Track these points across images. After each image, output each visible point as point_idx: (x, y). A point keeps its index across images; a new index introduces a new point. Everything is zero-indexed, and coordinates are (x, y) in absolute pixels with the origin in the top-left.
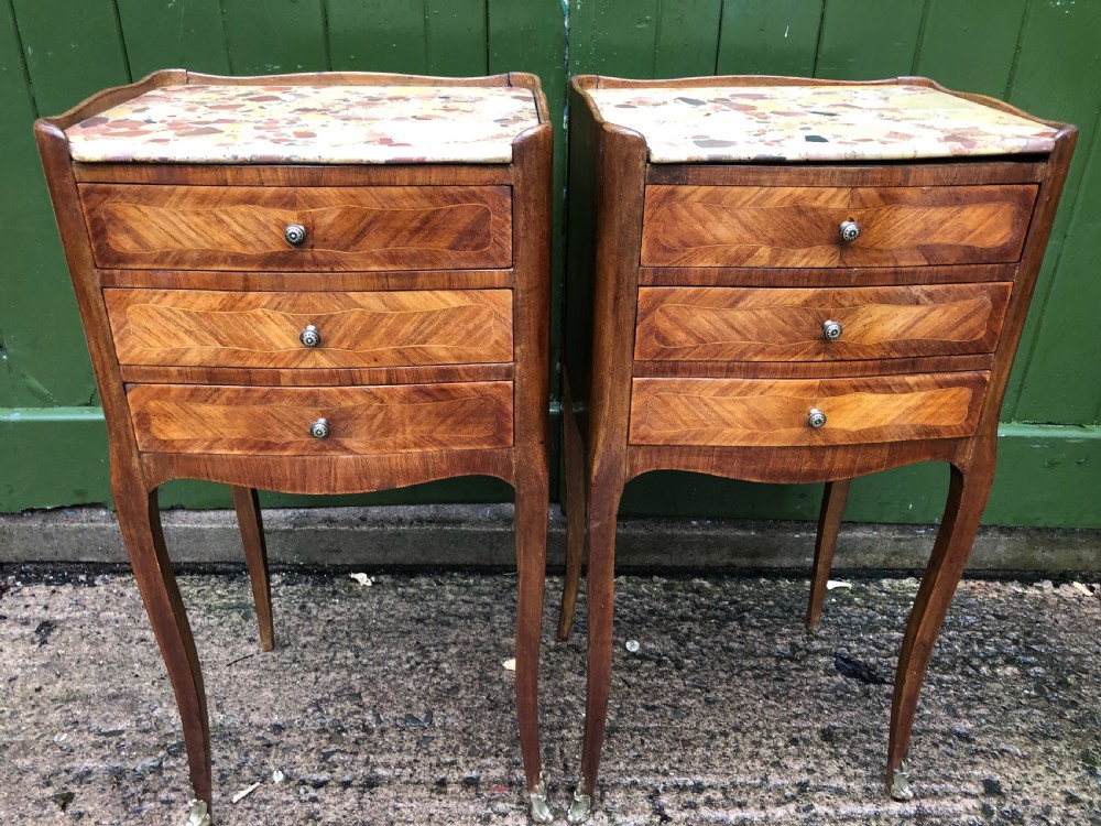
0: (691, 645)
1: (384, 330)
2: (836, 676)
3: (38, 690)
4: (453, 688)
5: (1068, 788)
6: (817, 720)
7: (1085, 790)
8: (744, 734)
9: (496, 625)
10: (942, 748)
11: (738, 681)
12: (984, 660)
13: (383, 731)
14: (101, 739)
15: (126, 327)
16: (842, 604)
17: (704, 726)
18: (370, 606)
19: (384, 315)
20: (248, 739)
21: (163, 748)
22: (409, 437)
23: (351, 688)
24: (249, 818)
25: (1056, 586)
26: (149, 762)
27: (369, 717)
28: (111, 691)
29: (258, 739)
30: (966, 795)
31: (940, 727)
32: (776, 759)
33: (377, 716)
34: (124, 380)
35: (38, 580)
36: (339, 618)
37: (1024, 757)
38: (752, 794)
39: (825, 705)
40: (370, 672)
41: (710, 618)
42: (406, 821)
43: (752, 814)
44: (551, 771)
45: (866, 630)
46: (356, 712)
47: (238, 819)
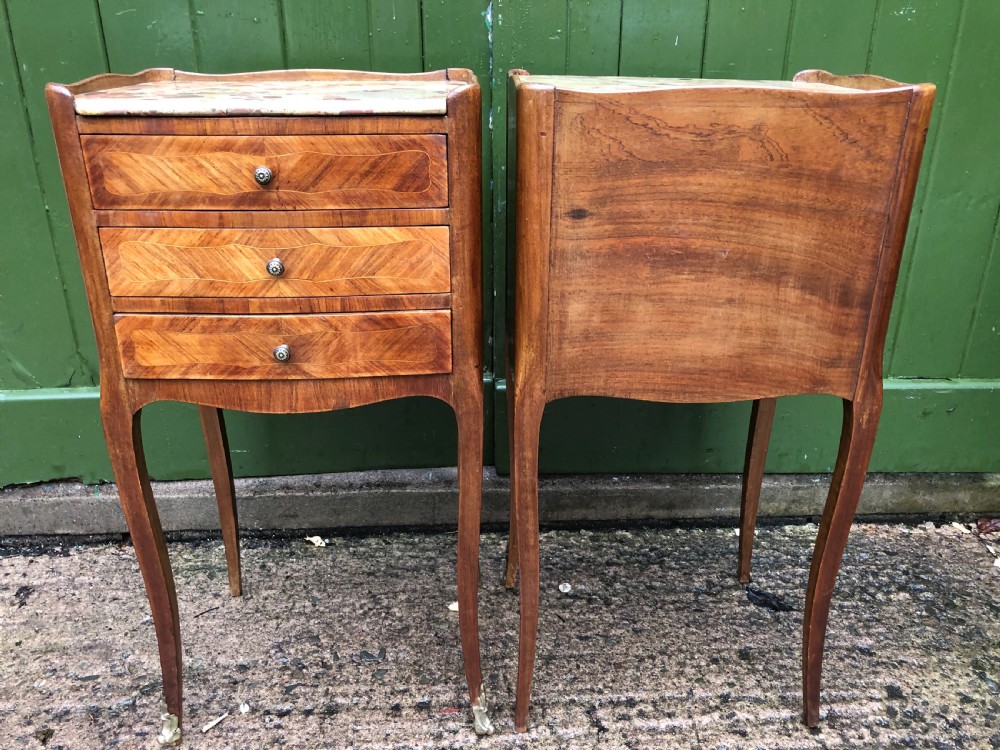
0: (618, 586)
1: (338, 263)
2: (749, 605)
3: (18, 644)
4: (403, 628)
5: (961, 690)
6: (735, 642)
7: (977, 691)
8: (670, 657)
9: (441, 575)
10: (847, 661)
11: (661, 613)
12: (879, 589)
13: (341, 667)
14: (78, 683)
15: (118, 262)
17: (633, 651)
18: (325, 563)
19: (338, 249)
20: (216, 678)
21: (136, 688)
22: (361, 362)
23: (309, 631)
24: (218, 745)
25: (938, 526)
26: (123, 701)
27: (327, 655)
28: (86, 643)
29: (225, 677)
30: (871, 699)
31: (843, 644)
32: (700, 676)
33: (335, 654)
34: (115, 309)
35: (16, 553)
36: (296, 574)
37: (921, 667)
38: (679, 706)
39: (741, 630)
40: (327, 617)
41: (634, 563)
42: (365, 741)
43: (681, 722)
44: (496, 694)
45: (773, 568)
46: (315, 652)
47: (208, 746)
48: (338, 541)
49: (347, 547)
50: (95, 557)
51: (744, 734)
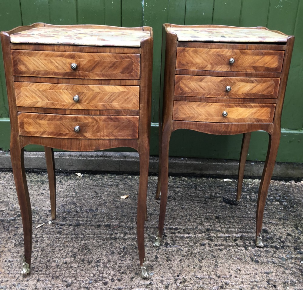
0: (179, 194)
2: (223, 203)
4: (105, 203)
5: (288, 232)
6: (215, 214)
7: (294, 233)
8: (192, 216)
9: (120, 188)
10: (252, 221)
11: (192, 203)
12: (269, 201)
13: (82, 213)
16: (228, 185)
17: (180, 214)
18: (81, 182)
20: (42, 213)
21: (16, 215)
23: (73, 202)
24: (41, 232)
25: (296, 182)
26: (12, 218)
27: (78, 209)
28: (1, 201)
29: (45, 213)
31: (252, 216)
32: (201, 223)
33: (81, 209)
36: (71, 185)
37: (276, 224)
38: (192, 231)
39: (218, 210)
40: (80, 198)
41: (186, 188)
42: (87, 234)
43: (192, 235)
44: (132, 224)
45: (234, 192)
46: (75, 208)
47: (38, 232)
48: (86, 175)
49: (89, 177)
50: (5, 176)
51: (211, 240)
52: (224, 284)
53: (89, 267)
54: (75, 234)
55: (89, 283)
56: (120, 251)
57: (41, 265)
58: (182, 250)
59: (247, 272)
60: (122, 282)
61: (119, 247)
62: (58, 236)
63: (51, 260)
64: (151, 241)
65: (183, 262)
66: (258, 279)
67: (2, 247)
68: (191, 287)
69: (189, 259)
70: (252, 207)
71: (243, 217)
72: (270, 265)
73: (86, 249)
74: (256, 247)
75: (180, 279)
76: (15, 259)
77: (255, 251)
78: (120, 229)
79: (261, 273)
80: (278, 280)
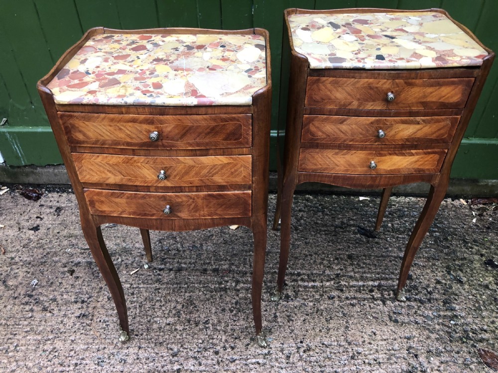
0: (302, 221)
2: (357, 234)
3: (58, 233)
4: (211, 235)
5: (438, 278)
6: (347, 251)
7: (444, 279)
8: (318, 256)
10: (393, 262)
11: (319, 236)
13: (184, 251)
14: (83, 251)
16: (364, 207)
17: (304, 252)
20: (135, 253)
23: (173, 235)
24: (136, 280)
25: (453, 200)
27: (179, 245)
29: (139, 253)
31: (393, 254)
32: (329, 265)
33: (182, 245)
35: (54, 191)
37: (423, 266)
38: (318, 277)
39: (351, 245)
41: (311, 211)
42: (192, 283)
43: (318, 284)
44: (245, 267)
45: (372, 217)
46: (174, 244)
47: (133, 280)
51: (342, 290)
52: (355, 353)
53: (196, 330)
54: (177, 284)
55: (198, 352)
56: (232, 307)
57: (140, 327)
58: (306, 306)
59: (383, 337)
60: (235, 350)
61: (230, 302)
62: (157, 285)
63: (152, 320)
64: (269, 292)
65: (308, 323)
66: (396, 347)
67: (94, 301)
68: (317, 357)
69: (314, 319)
70: (394, 240)
71: (382, 256)
72: (412, 327)
73: (191, 305)
74: (396, 300)
75: (304, 347)
76: (111, 319)
77: (395, 307)
78: (231, 275)
79: (401, 338)
80: (420, 348)
